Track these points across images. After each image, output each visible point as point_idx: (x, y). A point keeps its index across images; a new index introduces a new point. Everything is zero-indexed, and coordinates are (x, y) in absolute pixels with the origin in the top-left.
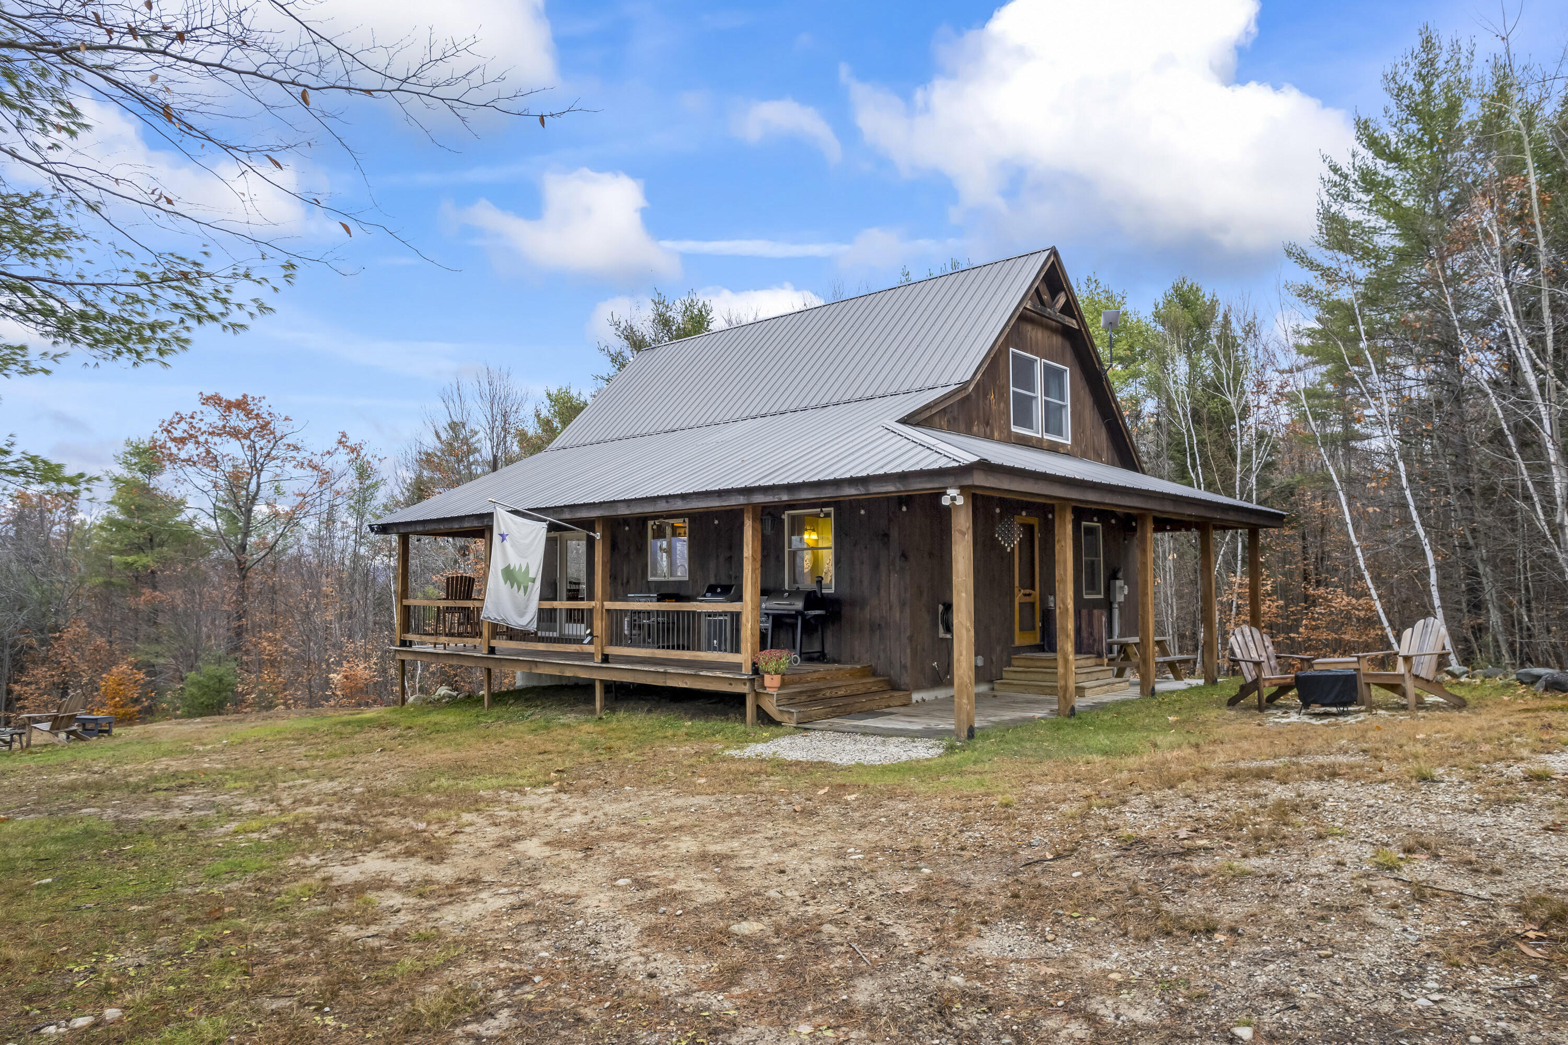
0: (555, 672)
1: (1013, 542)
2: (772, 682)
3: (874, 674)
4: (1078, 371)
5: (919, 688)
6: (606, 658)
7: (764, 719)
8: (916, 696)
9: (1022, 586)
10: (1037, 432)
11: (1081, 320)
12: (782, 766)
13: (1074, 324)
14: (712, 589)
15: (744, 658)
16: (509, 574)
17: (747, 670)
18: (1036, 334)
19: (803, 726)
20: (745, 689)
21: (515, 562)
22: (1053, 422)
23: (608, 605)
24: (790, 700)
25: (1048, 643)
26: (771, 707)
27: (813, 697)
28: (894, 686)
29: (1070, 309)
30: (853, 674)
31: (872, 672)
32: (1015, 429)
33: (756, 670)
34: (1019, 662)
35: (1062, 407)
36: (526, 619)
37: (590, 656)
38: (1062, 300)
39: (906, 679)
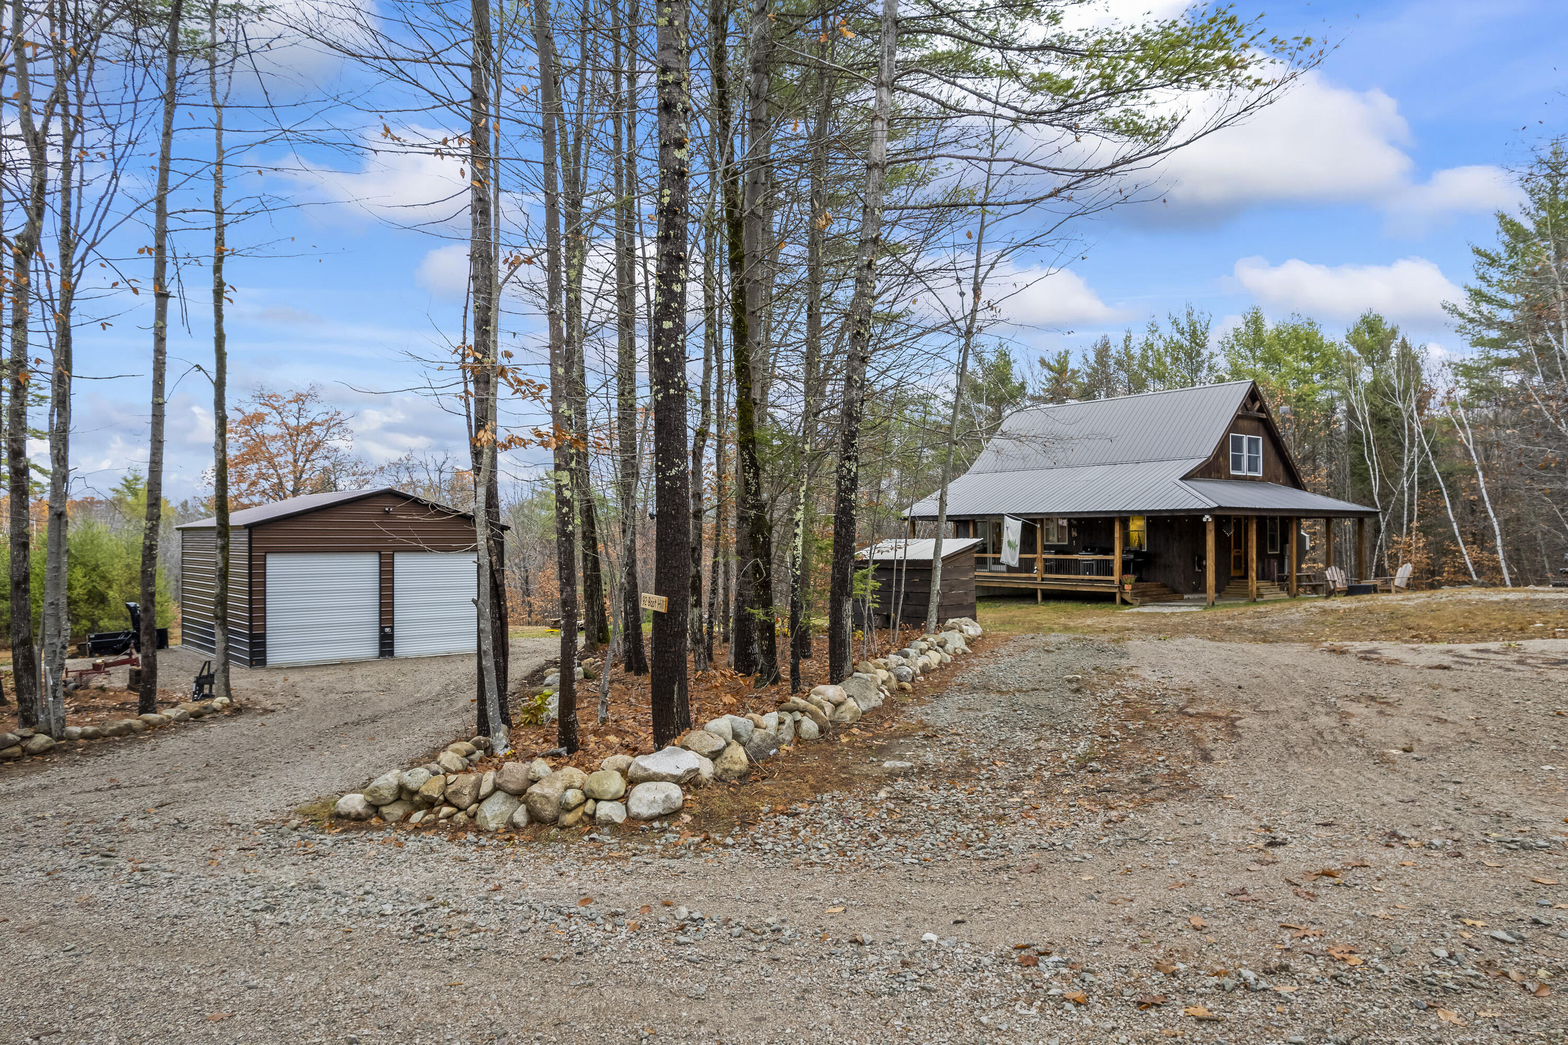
0: (1016, 586)
1: (1231, 533)
2: (1128, 587)
3: (1166, 586)
4: (1267, 439)
5: (1187, 593)
6: (1043, 579)
7: (1124, 602)
8: (1186, 597)
9: (1235, 547)
10: (1244, 472)
11: (1269, 414)
12: (1143, 614)
13: (1264, 416)
14: (1085, 549)
15: (1116, 577)
16: (1009, 543)
17: (1117, 583)
18: (1244, 424)
19: (1142, 604)
20: (1116, 590)
21: (1012, 539)
22: (1252, 466)
23: (1044, 556)
24: (1135, 595)
25: (1246, 576)
26: (1128, 598)
27: (1143, 594)
28: (1175, 592)
29: (1262, 409)
30: (1157, 586)
31: (1164, 586)
32: (1232, 472)
33: (1120, 582)
34: (1233, 584)
35: (1257, 458)
36: (1015, 563)
37: (1035, 579)
38: (1257, 405)
39: (1181, 589)
